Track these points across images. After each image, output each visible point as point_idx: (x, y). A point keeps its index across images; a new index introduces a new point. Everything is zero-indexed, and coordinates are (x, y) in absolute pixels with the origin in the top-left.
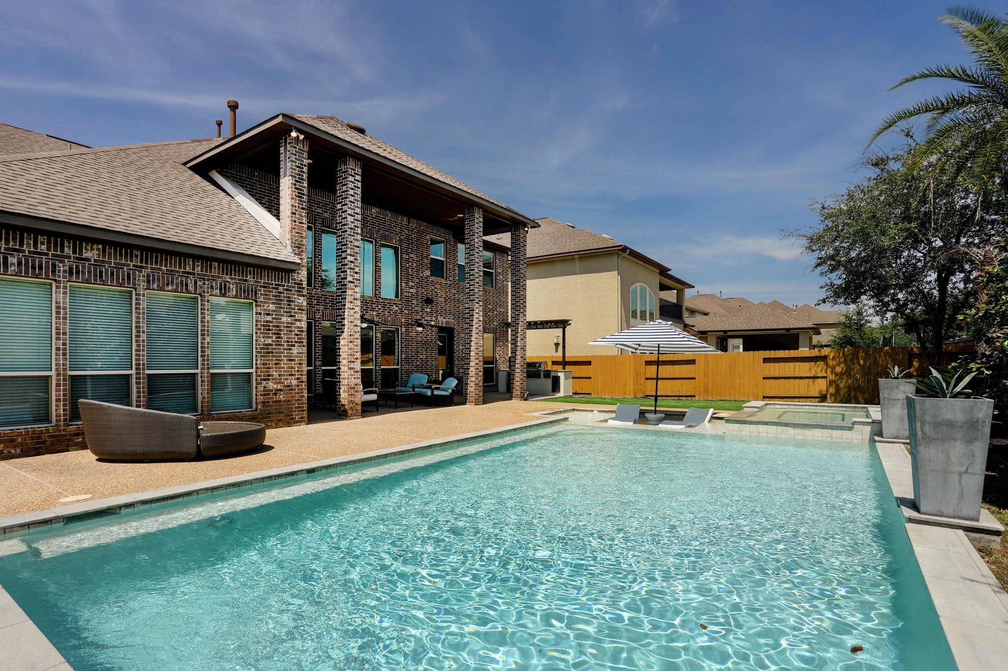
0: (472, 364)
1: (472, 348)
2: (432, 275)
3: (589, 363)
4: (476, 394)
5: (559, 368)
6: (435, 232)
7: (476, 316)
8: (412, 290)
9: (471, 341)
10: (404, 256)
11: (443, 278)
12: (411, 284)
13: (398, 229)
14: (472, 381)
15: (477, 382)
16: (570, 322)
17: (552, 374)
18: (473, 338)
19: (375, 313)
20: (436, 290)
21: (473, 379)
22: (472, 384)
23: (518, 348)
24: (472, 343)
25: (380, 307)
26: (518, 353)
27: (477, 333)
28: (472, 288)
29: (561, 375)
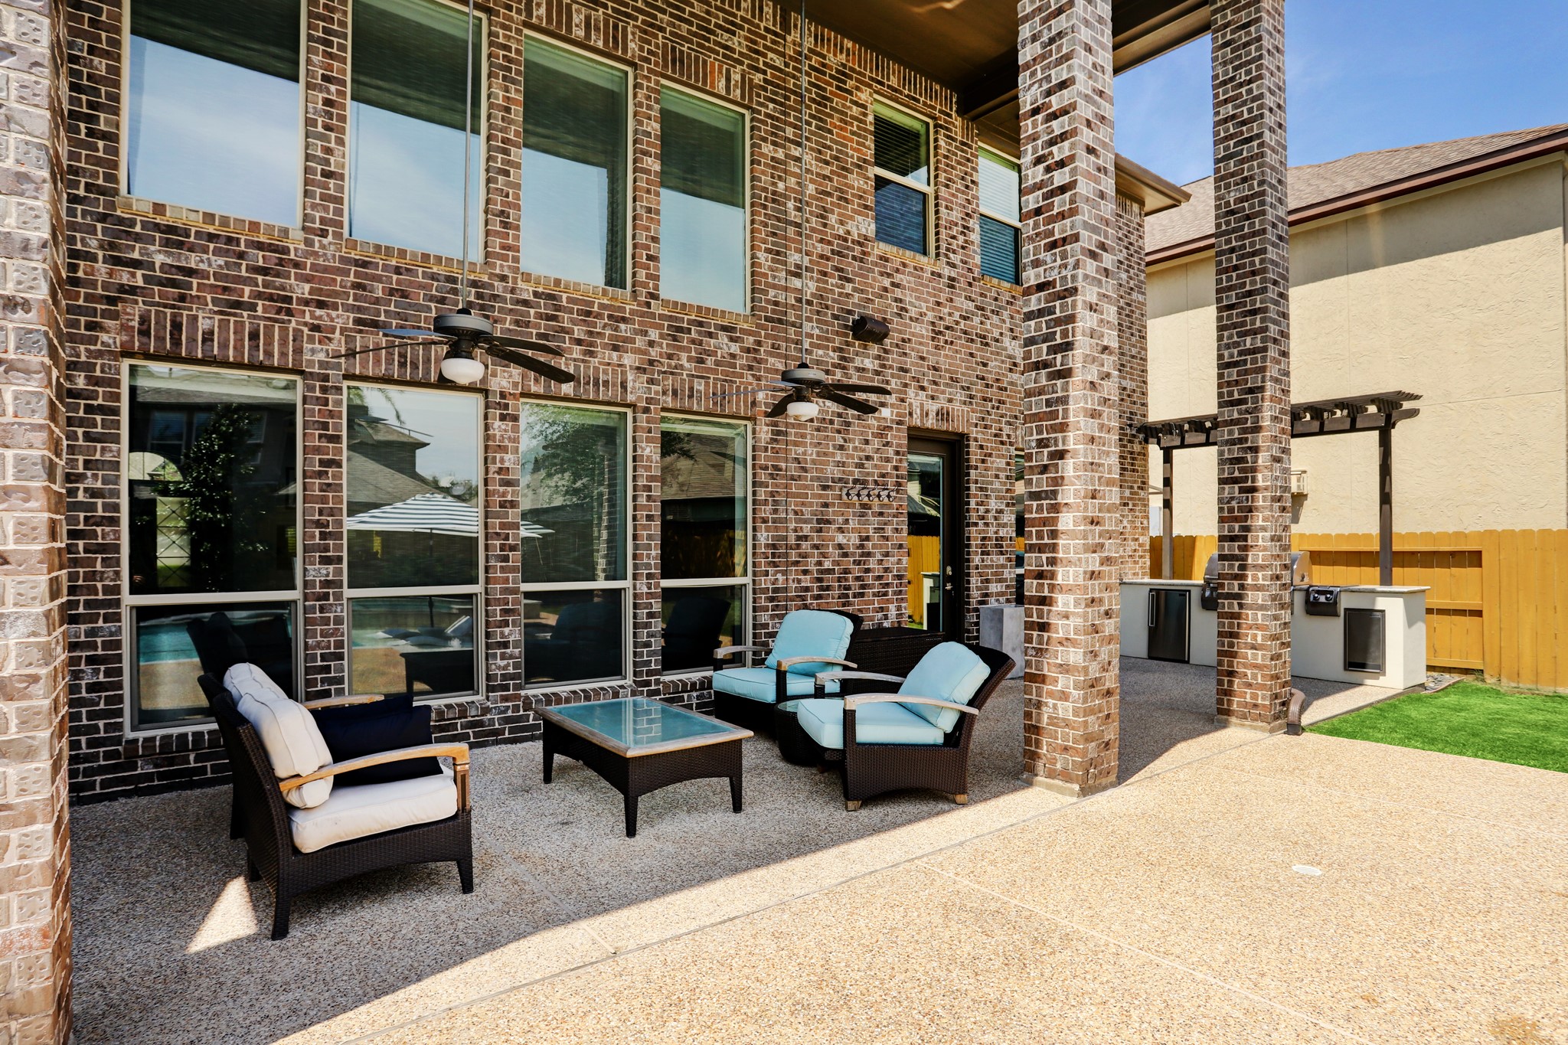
0: (1064, 575)
1: (1068, 494)
2: (882, 235)
3: (1474, 558)
4: (1088, 738)
5: (1367, 578)
6: (894, 81)
7: (1086, 320)
8: (796, 283)
9: (1061, 455)
10: (767, 149)
11: (925, 253)
12: (794, 258)
13: (738, 43)
14: (1065, 668)
15: (1094, 671)
16: (1407, 405)
17: (1345, 602)
18: (1072, 441)
19: (629, 359)
20: (898, 293)
21: (1075, 656)
22: (1063, 683)
23: (1261, 500)
24: (1069, 468)
25: (654, 335)
26: (1258, 520)
27: (1094, 414)
28: (1060, 178)
29: (1393, 610)
